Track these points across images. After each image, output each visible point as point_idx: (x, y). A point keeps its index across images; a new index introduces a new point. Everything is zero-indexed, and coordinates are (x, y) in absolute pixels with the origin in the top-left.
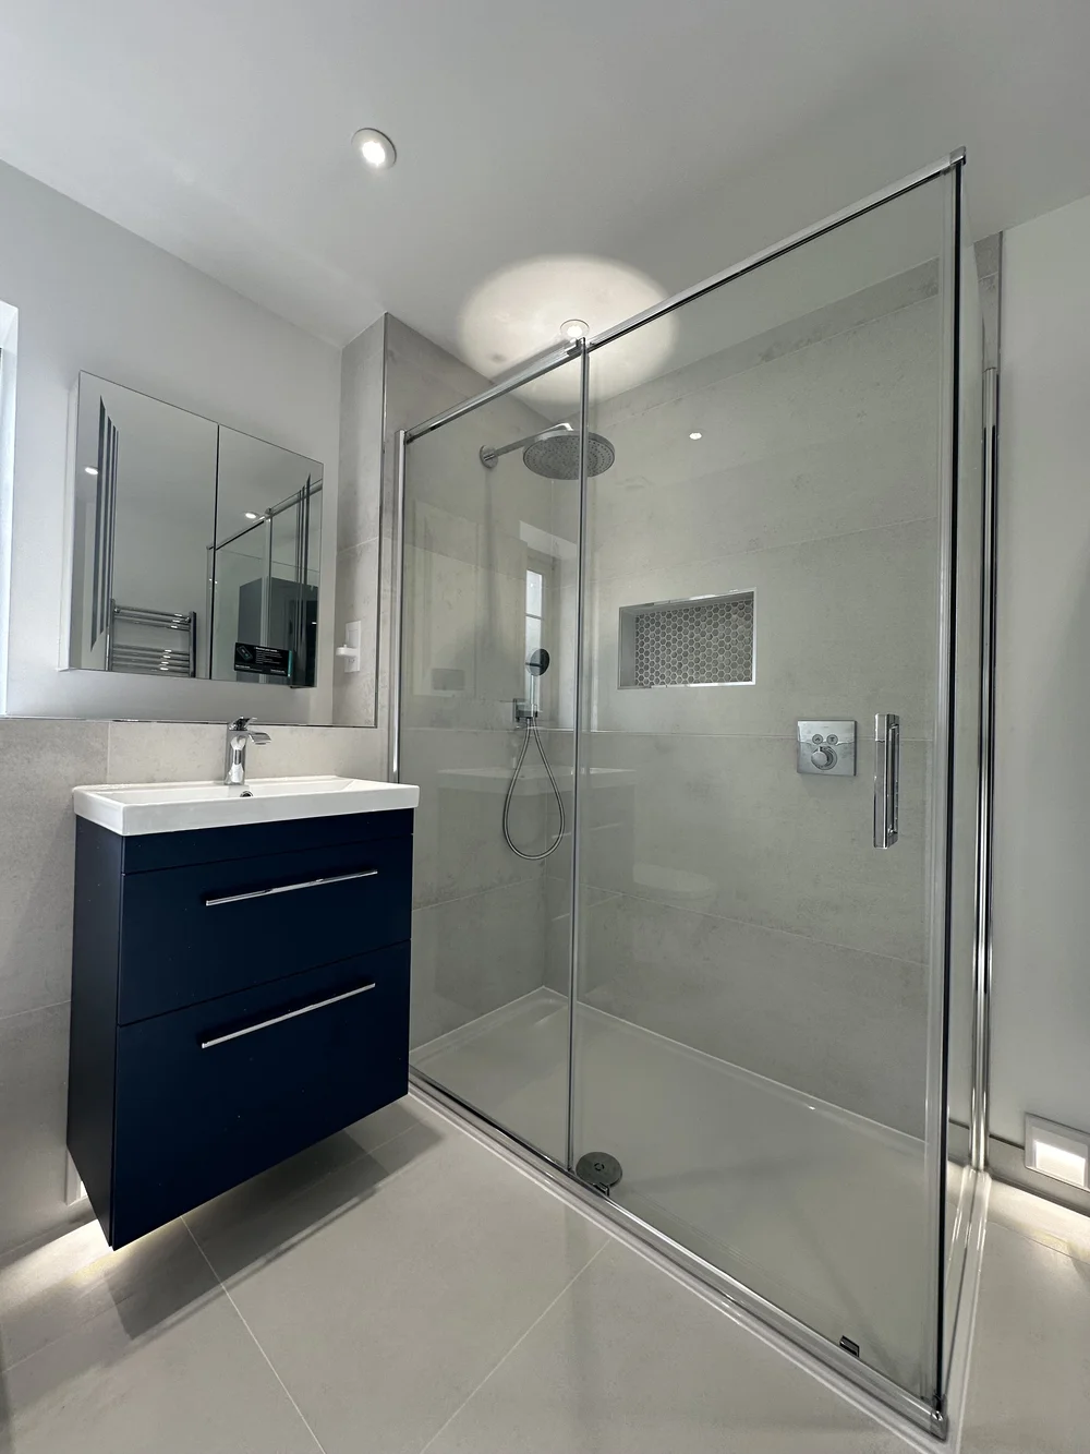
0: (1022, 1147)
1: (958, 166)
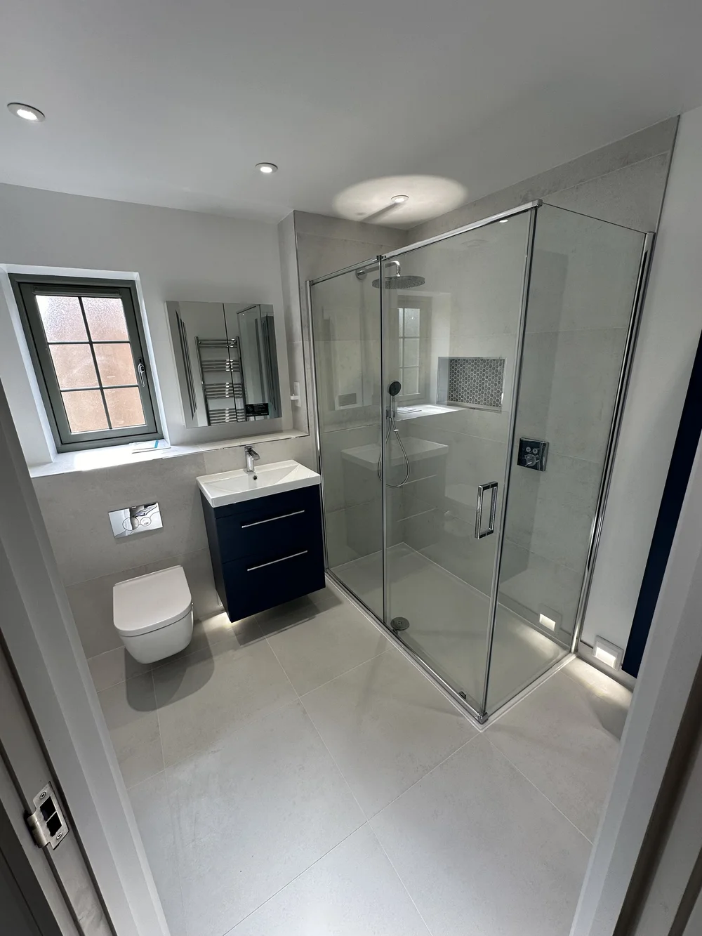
0: (592, 648)
1: (536, 208)
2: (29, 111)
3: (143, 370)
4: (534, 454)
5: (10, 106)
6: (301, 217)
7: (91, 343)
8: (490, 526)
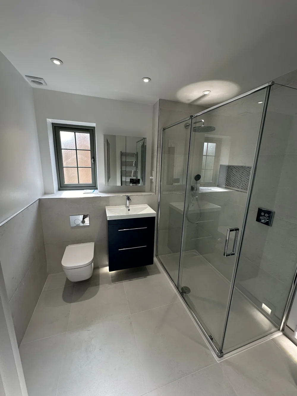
1: (270, 86)
2: (57, 61)
3: (93, 161)
4: (266, 217)
5: (52, 59)
6: (162, 102)
7: (76, 150)
8: (233, 251)
